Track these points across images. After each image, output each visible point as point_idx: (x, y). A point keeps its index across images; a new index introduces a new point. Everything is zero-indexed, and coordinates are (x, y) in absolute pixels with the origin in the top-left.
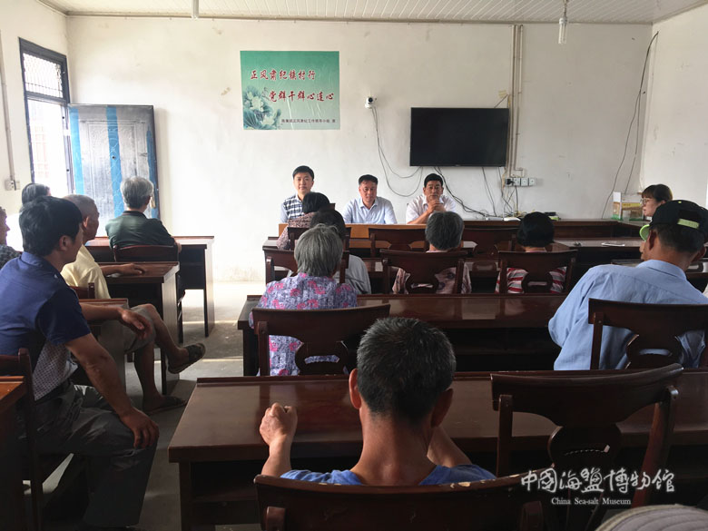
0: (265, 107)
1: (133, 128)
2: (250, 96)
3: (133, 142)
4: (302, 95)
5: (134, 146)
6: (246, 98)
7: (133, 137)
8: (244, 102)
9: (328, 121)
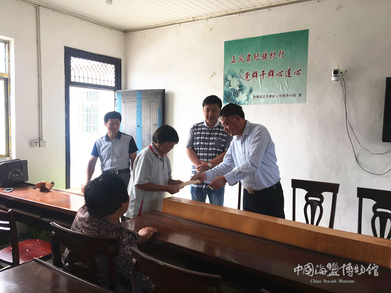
0: (241, 86)
1: (150, 105)
2: (230, 78)
3: (150, 116)
4: (271, 73)
5: (150, 119)
6: (226, 79)
7: (150, 112)
8: (225, 82)
9: (294, 95)
